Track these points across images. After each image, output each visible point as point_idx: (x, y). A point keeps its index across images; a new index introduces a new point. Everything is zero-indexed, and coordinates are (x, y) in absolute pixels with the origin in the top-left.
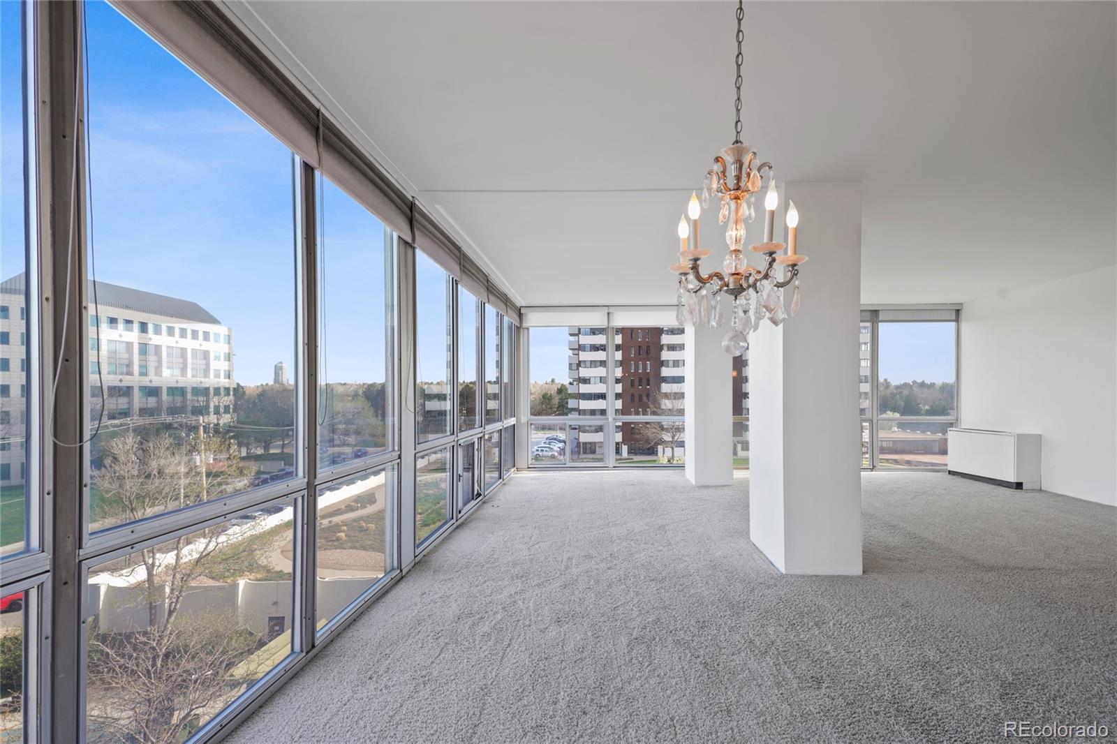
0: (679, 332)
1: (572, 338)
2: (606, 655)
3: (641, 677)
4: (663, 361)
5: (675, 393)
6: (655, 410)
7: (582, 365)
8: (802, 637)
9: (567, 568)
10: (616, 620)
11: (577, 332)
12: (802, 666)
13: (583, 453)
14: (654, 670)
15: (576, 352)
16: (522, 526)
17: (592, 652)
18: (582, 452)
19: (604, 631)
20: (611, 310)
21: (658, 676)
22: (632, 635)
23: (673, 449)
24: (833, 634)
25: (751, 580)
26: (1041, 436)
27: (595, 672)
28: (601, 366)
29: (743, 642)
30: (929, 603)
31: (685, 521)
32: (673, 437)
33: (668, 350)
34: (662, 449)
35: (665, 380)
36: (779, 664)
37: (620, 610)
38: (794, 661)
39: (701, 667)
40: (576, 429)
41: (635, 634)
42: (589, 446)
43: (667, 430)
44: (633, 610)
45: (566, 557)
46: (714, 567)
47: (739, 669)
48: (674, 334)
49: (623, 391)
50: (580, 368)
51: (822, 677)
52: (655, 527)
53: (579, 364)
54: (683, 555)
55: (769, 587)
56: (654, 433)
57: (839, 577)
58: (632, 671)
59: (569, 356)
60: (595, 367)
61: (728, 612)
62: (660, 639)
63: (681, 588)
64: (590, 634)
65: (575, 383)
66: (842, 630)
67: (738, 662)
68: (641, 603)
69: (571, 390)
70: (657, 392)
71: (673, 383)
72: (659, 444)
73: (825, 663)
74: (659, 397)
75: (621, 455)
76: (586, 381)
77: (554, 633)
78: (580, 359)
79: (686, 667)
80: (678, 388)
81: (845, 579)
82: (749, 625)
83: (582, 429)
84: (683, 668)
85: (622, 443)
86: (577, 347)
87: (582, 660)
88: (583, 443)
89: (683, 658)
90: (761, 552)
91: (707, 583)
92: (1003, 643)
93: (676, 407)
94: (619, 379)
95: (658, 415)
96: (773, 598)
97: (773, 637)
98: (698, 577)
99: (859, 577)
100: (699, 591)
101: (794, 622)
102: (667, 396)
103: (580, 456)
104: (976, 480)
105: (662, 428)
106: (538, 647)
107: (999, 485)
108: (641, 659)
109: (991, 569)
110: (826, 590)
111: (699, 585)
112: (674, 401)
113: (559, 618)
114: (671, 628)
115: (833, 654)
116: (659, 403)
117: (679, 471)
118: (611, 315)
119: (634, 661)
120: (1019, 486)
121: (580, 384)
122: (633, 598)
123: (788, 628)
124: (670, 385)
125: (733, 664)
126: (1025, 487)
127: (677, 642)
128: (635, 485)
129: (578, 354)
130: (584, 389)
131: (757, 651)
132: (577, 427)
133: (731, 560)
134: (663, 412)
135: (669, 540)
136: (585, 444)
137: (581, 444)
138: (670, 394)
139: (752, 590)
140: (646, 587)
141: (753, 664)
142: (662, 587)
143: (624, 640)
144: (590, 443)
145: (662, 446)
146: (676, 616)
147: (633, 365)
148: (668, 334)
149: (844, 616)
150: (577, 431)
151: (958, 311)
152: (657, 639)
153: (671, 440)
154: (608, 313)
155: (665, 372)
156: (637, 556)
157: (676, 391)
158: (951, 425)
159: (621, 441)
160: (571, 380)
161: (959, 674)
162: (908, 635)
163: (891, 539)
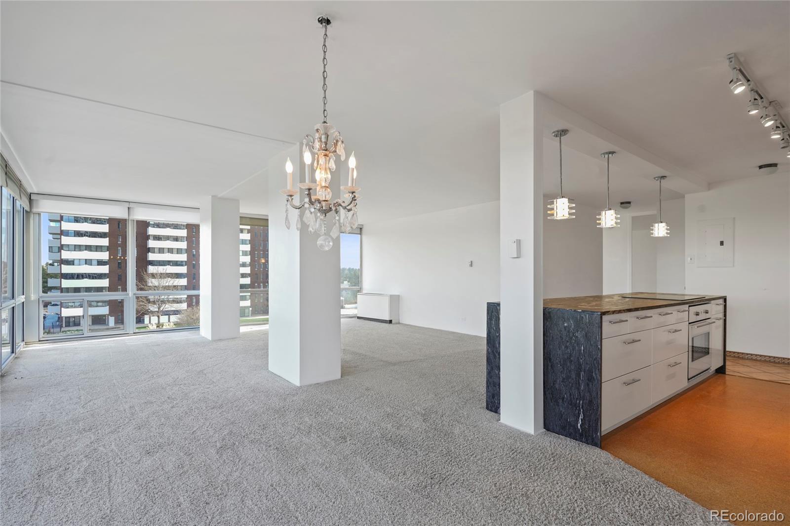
0: (164, 226)
1: (53, 224)
2: (203, 464)
3: (237, 469)
4: (149, 248)
5: (161, 274)
6: (143, 287)
7: (64, 248)
8: (325, 418)
9: (133, 414)
10: (199, 440)
11: (59, 219)
12: (333, 433)
13: (66, 326)
14: (245, 462)
15: (58, 236)
16: (63, 390)
17: (190, 465)
18: (64, 325)
19: (192, 449)
20: (131, 205)
21: (249, 465)
22: (216, 446)
23: (158, 317)
24: (340, 412)
25: (281, 394)
26: (399, 296)
27: (200, 477)
28: (86, 250)
29: (294, 430)
30: (377, 386)
31: (216, 365)
32: (159, 308)
33: (154, 239)
34: (148, 319)
35: (152, 263)
36: (320, 436)
37: (199, 433)
38: (327, 432)
39: (275, 451)
40: (56, 305)
41: (218, 445)
42: (72, 320)
43: (154, 303)
44: (208, 430)
45: (127, 407)
46: (253, 391)
47: (299, 445)
48: (160, 227)
49: (109, 271)
50: (62, 251)
51: (345, 435)
52: (195, 373)
53: (61, 248)
54: (227, 388)
55: (294, 395)
56: (141, 305)
57: (330, 382)
58: (229, 468)
59: (49, 240)
60: (80, 251)
61: (276, 416)
62: (239, 443)
63: (237, 409)
64: (182, 454)
65: (56, 264)
66: (344, 409)
67: (296, 442)
68: (212, 425)
69: (51, 270)
70: (145, 273)
71: (159, 265)
72: (146, 314)
73: (343, 428)
74: (146, 277)
75: (108, 325)
76: (70, 262)
77: (149, 462)
78: (62, 243)
79: (266, 454)
80: (163, 269)
81: (334, 382)
82: (293, 420)
83: (64, 305)
84: (264, 455)
85: (108, 315)
86: (59, 232)
87: (185, 473)
88: (66, 318)
89: (260, 450)
90: (279, 376)
91: (254, 401)
92: (414, 397)
93: (162, 284)
94: (106, 262)
95: (145, 290)
96: (299, 401)
97: (311, 422)
98: (246, 400)
99: (339, 379)
100: (251, 407)
101: (317, 411)
102: (153, 276)
103: (62, 329)
104: (371, 321)
105: (149, 301)
106: (141, 474)
107: (382, 322)
108: (232, 459)
109: (395, 364)
110: (326, 390)
111: (249, 404)
112: (160, 280)
113: (147, 451)
114: (243, 434)
115: (345, 423)
116: (147, 281)
117: (194, 331)
118: (131, 210)
119: (227, 461)
120: (390, 322)
121: (62, 265)
122: (204, 423)
123: (316, 415)
124: (156, 267)
125: (294, 444)
126: (393, 322)
127: (252, 442)
128: (159, 345)
129: (60, 239)
130: (66, 269)
131: (304, 433)
132: (59, 303)
133: (263, 384)
134: (150, 288)
135: (211, 380)
136: (68, 318)
137: (64, 319)
138: (156, 274)
139: (285, 400)
140: (210, 414)
141: (306, 440)
142: (223, 411)
143: (213, 451)
144: (74, 317)
145: (148, 316)
146: (243, 426)
147: (121, 250)
148: (154, 227)
149: (342, 402)
150: (60, 306)
151: (361, 229)
152: (237, 443)
153: (157, 310)
154: (129, 208)
155: (151, 257)
156: (191, 394)
157: (162, 272)
158: (359, 291)
159: (108, 313)
160: (51, 262)
161: (404, 416)
162: (375, 403)
163: (346, 357)
